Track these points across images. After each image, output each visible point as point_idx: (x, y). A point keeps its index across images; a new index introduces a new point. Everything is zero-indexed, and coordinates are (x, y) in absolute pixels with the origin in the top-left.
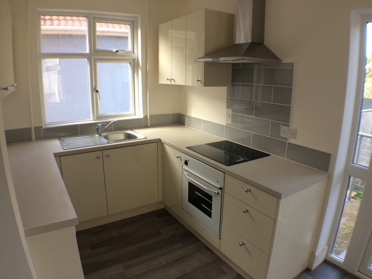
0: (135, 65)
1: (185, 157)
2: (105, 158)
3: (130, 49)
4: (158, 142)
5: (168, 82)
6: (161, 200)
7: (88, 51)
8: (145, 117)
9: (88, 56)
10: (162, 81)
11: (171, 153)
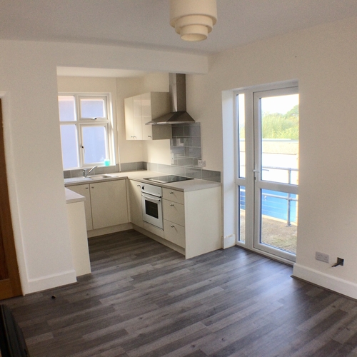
0: (108, 127)
1: (142, 185)
2: (91, 189)
3: (104, 116)
4: (126, 179)
5: (132, 139)
6: (130, 221)
7: (75, 120)
8: (117, 165)
9: (76, 123)
10: (128, 138)
11: (134, 184)
